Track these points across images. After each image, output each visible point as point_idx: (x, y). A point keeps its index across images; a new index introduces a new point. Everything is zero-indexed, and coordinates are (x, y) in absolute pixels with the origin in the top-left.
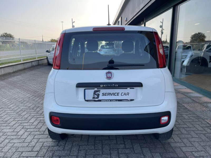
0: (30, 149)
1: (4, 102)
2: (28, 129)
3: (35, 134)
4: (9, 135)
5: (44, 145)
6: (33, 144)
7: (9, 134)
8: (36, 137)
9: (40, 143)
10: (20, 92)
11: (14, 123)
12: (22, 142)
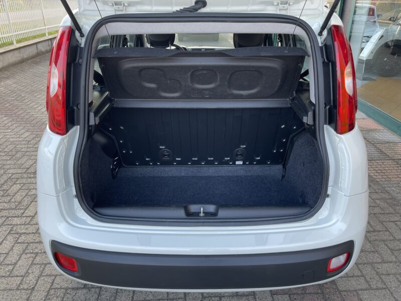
6: (31, 279)
12: (8, 273)
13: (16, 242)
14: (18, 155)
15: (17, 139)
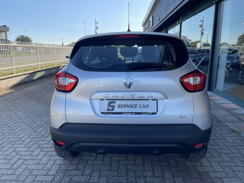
0: (45, 173)
1: (19, 116)
2: (44, 148)
3: (52, 155)
4: (22, 155)
5: (61, 168)
6: (49, 166)
7: (23, 153)
8: (52, 158)
9: (56, 166)
10: (37, 104)
11: (28, 140)
12: (37, 163)
13: (41, 151)
14: (41, 116)
15: (41, 110)
